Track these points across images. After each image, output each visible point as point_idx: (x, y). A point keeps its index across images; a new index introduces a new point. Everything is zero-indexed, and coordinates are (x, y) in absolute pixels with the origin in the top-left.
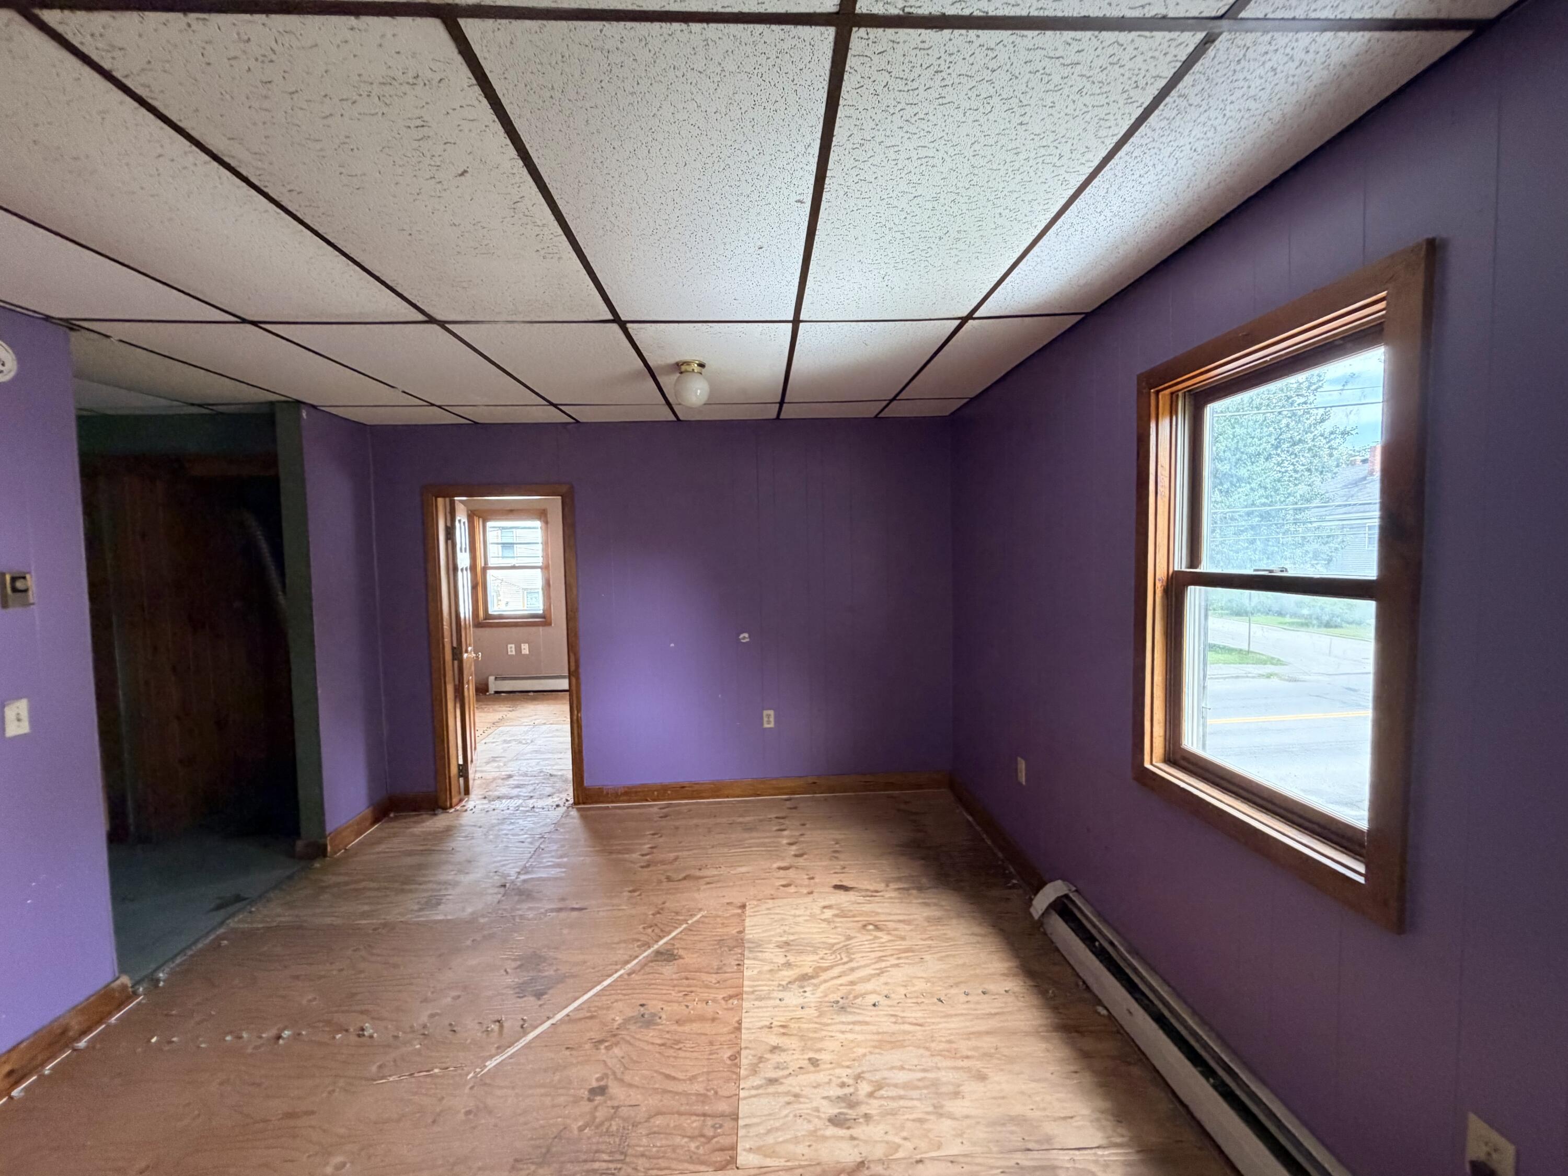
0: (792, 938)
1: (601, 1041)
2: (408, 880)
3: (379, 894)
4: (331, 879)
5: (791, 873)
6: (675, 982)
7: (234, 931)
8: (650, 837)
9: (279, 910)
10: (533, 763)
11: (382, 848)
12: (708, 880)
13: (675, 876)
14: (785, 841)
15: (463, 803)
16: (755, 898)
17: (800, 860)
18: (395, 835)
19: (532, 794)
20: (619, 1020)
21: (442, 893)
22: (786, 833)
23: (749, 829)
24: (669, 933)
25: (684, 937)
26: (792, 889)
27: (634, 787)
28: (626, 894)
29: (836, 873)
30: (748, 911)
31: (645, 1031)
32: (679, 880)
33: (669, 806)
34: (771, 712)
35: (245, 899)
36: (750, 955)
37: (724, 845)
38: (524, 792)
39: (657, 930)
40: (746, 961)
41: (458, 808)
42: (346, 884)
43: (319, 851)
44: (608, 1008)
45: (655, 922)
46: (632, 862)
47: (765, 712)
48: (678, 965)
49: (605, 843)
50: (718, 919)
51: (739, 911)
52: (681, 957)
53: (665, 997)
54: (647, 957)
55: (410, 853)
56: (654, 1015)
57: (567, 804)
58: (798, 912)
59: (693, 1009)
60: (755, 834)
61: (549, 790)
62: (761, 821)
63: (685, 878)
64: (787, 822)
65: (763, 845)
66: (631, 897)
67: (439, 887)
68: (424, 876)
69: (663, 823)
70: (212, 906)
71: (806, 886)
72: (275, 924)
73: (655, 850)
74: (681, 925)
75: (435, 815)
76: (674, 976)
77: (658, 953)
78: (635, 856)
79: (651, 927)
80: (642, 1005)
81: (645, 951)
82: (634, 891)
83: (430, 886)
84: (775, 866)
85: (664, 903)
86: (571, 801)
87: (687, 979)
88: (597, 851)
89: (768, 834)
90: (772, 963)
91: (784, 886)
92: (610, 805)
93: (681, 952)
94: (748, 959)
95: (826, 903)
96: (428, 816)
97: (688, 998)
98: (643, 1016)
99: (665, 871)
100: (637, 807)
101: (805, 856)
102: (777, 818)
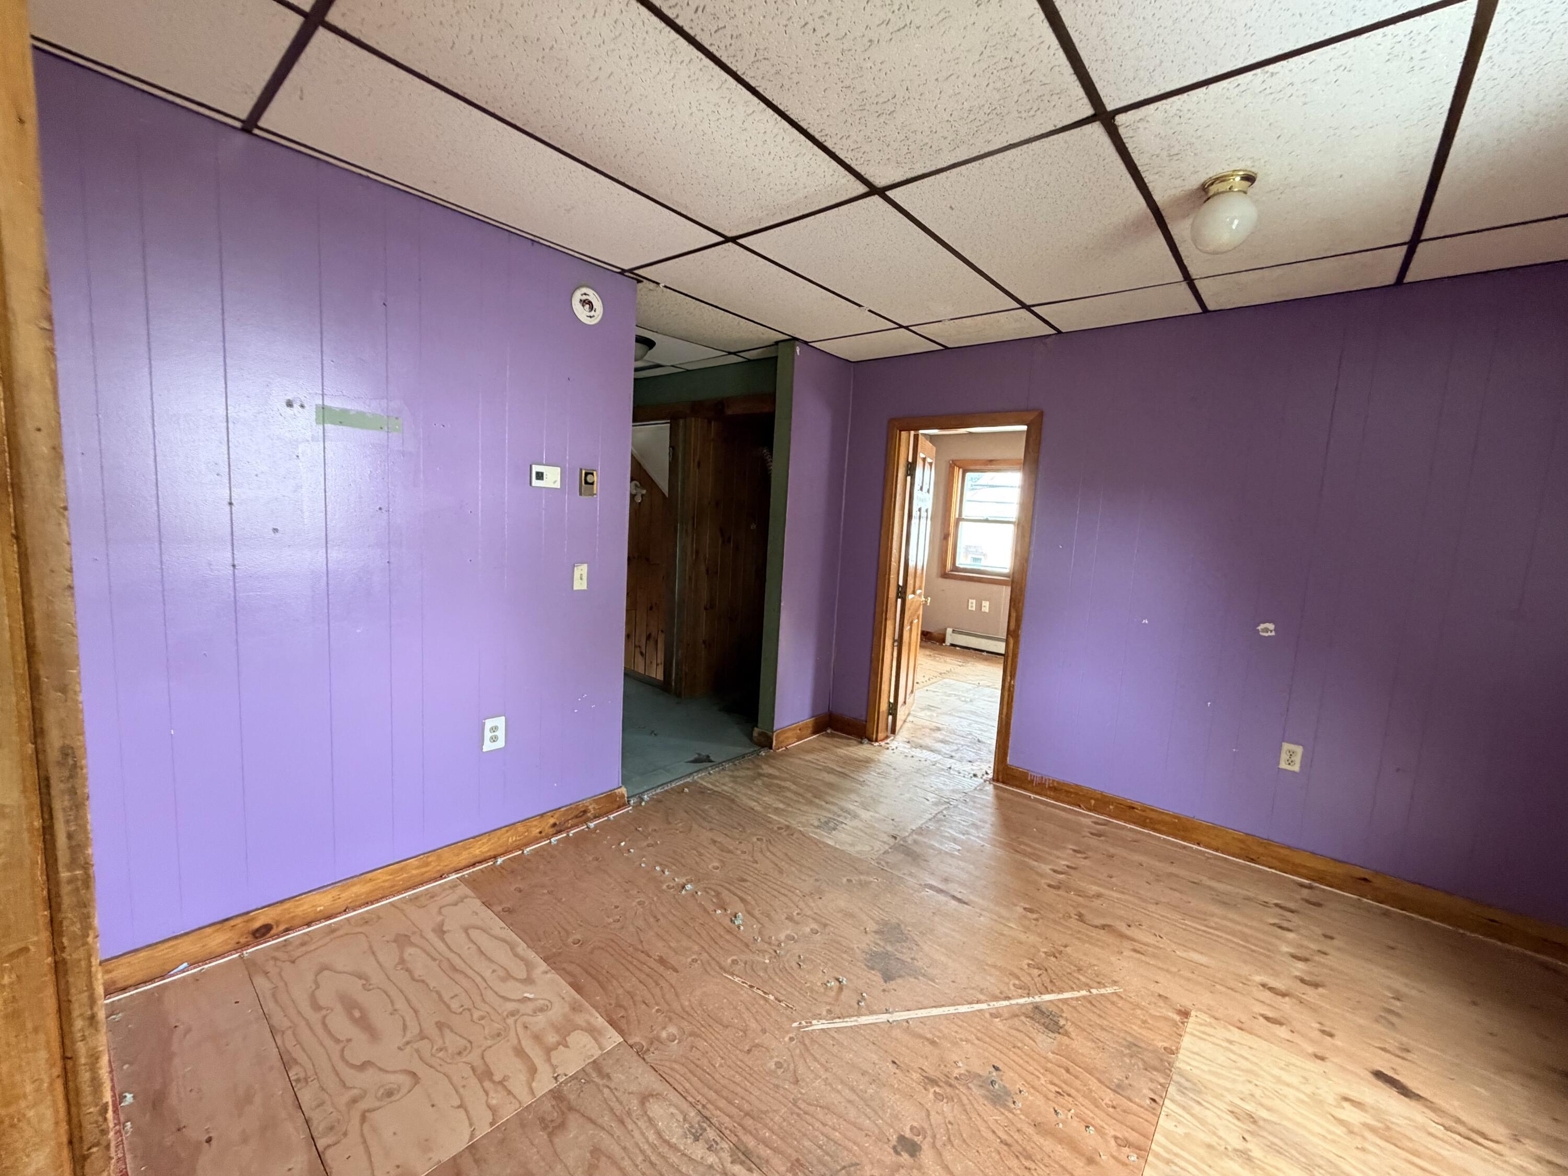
0: (1264, 1114)
1: (934, 1082)
2: (818, 795)
3: (795, 798)
4: (766, 769)
5: (1286, 1005)
6: (1049, 1065)
7: (695, 782)
8: (1071, 852)
9: (727, 779)
10: (965, 723)
11: (809, 757)
12: (1137, 946)
13: (1088, 916)
14: (1285, 949)
15: (888, 741)
16: (1209, 1011)
17: (1310, 990)
18: (824, 749)
19: (953, 754)
20: (962, 1068)
21: (840, 819)
22: (1291, 936)
23: (1225, 902)
24: (1061, 991)
25: (1080, 1009)
26: (1282, 1032)
27: (1068, 785)
28: (1020, 910)
29: (1383, 1049)
30: (1191, 1024)
31: (990, 1106)
32: (1096, 927)
33: (1106, 823)
34: (1299, 750)
35: (711, 761)
36: (1178, 1097)
37: (1175, 908)
38: (946, 749)
39: (1045, 978)
40: (1167, 1102)
41: (883, 743)
42: (776, 777)
43: (766, 742)
44: (955, 1044)
45: (1046, 964)
46: (1038, 873)
47: (1286, 746)
48: (1060, 1044)
49: (1014, 836)
50: (1139, 1012)
51: (1177, 1018)
52: (1067, 1034)
53: (1030, 1078)
54: (1022, 1005)
55: (831, 771)
56: (1008, 1093)
57: (985, 777)
58: (1285, 1076)
59: (1064, 1122)
60: (1231, 915)
61: (972, 756)
62: (1248, 899)
63: (1103, 927)
64: (1296, 920)
65: (1245, 937)
66: (1025, 917)
67: (840, 812)
68: (833, 796)
69: (1094, 842)
70: (692, 759)
71: (1312, 1041)
72: (719, 790)
73: (1072, 872)
74: (1080, 989)
75: (861, 743)
76: (1050, 1055)
77: (1037, 1008)
78: (1046, 868)
79: (1039, 969)
80: (996, 1069)
81: (1022, 996)
82: (1031, 911)
83: (835, 809)
84: (1258, 978)
85: (1066, 946)
86: (991, 776)
87: (1068, 1071)
88: (1000, 842)
89: (1255, 924)
90: (1214, 1134)
91: (1267, 1018)
92: (1032, 796)
93: (1069, 1027)
94: (1173, 1101)
95: (1353, 1095)
96: (855, 742)
97: (1060, 1098)
98: (993, 1083)
99: (1079, 905)
100: (1064, 809)
101: (1320, 990)
102: (1277, 905)
